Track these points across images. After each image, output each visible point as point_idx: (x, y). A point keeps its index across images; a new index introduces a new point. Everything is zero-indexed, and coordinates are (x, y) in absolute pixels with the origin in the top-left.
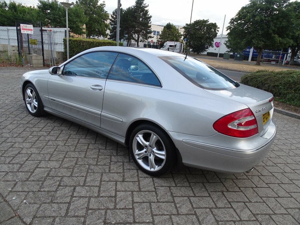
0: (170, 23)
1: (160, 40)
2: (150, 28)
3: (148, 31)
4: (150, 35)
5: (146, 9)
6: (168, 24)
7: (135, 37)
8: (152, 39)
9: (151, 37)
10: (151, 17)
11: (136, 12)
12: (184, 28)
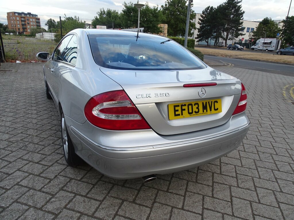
0: (267, 18)
1: (253, 37)
2: (242, 25)
3: (239, 28)
4: (240, 32)
5: (239, 4)
6: (265, 19)
7: (224, 35)
8: (243, 36)
9: (242, 35)
10: (244, 12)
11: (227, 9)
12: (284, 21)
